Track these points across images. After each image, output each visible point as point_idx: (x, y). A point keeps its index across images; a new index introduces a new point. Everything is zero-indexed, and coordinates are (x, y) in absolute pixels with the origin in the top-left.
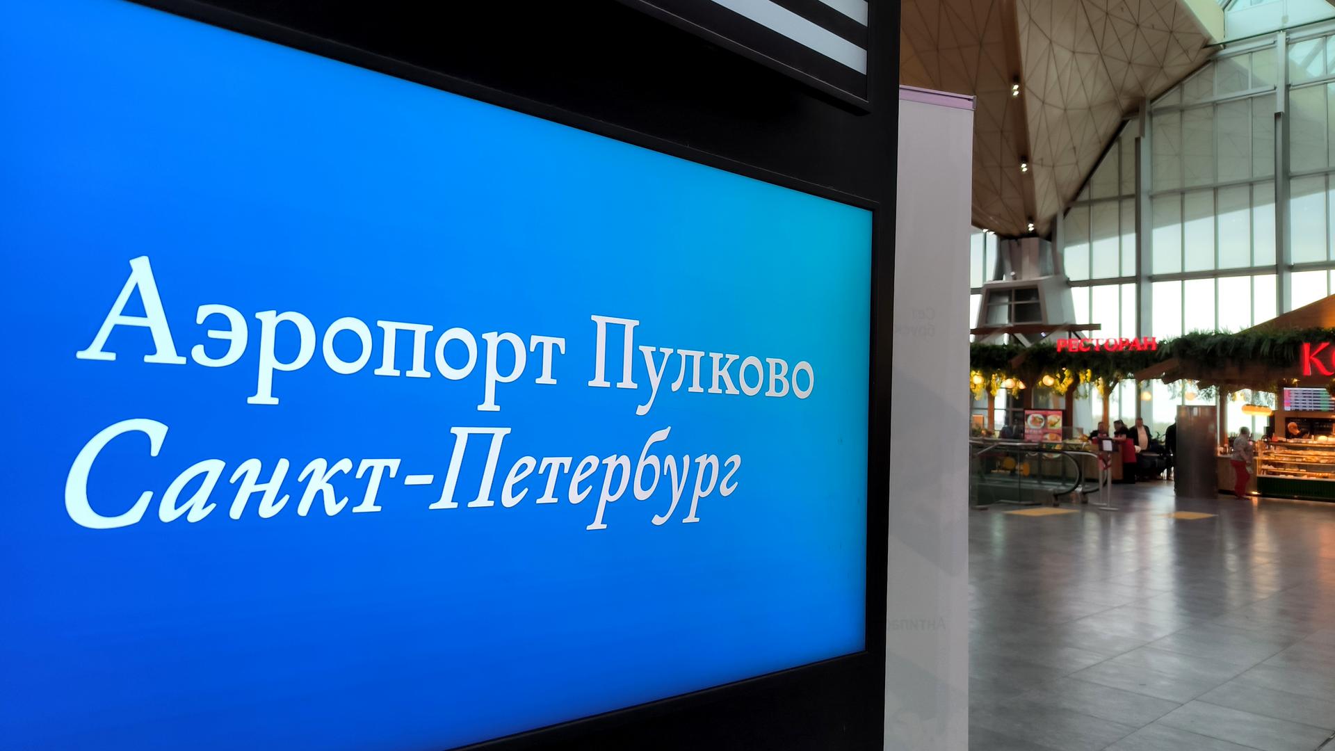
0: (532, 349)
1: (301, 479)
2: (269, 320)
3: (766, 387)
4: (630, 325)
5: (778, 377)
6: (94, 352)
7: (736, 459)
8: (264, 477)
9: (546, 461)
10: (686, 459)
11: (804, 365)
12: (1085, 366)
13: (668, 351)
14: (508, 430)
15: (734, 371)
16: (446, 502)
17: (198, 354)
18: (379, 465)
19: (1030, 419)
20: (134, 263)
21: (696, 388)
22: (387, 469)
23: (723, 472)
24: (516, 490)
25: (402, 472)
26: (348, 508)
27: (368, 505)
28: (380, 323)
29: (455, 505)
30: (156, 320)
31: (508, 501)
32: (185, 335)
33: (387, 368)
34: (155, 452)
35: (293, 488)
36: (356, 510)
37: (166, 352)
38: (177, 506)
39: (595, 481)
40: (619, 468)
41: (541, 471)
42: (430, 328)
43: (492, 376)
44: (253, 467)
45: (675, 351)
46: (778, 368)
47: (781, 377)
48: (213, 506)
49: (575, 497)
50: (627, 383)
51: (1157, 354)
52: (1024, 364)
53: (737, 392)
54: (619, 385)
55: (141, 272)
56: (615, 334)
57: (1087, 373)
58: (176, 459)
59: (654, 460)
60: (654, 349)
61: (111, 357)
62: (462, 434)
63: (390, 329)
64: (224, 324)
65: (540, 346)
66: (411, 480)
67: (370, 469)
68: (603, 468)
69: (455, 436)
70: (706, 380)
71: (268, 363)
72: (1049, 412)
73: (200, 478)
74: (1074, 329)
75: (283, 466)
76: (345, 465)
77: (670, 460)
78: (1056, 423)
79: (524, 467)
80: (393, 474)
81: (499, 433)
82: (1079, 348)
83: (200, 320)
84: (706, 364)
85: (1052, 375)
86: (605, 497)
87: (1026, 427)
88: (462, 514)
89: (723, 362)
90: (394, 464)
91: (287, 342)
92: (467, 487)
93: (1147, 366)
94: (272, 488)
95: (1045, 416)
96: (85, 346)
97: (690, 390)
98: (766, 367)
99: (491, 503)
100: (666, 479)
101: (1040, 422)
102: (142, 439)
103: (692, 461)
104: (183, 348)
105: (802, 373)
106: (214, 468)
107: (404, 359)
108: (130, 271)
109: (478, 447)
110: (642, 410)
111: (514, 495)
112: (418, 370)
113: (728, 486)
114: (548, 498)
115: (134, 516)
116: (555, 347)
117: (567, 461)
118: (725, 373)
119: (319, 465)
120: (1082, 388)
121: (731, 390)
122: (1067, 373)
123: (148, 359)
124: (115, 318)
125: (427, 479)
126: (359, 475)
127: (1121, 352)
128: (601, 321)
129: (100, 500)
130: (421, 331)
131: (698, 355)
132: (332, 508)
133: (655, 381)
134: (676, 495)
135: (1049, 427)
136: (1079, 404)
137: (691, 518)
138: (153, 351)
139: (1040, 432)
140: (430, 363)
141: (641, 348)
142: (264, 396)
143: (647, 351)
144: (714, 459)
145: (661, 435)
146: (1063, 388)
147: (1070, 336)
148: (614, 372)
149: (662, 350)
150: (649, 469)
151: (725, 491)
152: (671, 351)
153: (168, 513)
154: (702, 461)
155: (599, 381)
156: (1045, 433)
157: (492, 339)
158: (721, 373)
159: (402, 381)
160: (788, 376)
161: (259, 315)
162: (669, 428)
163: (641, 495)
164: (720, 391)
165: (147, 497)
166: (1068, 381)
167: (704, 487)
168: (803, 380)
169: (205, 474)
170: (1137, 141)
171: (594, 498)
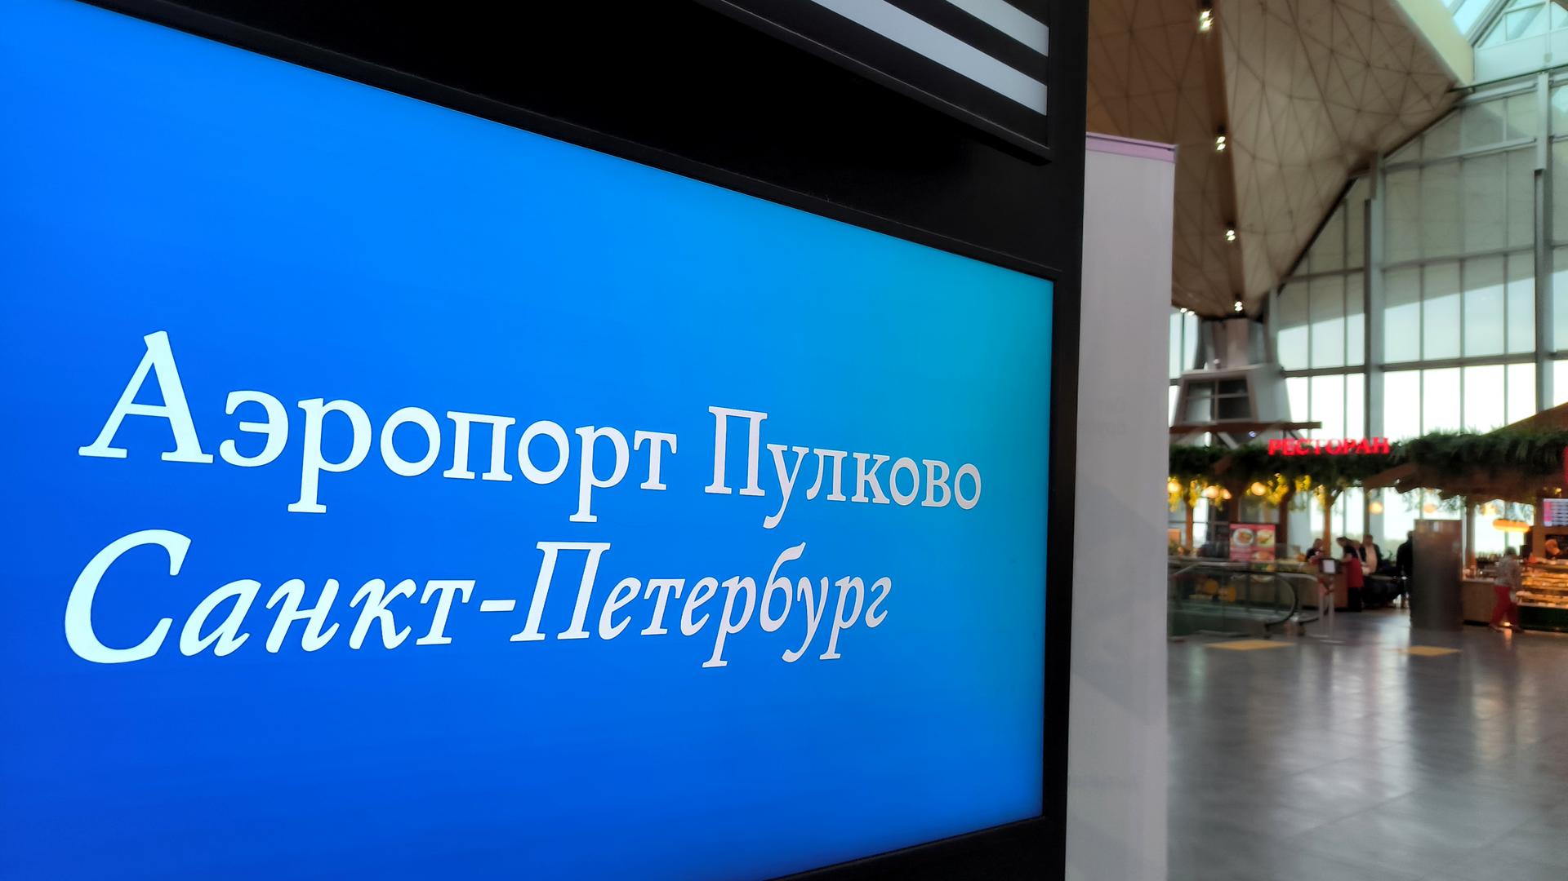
0: (637, 447)
1: (353, 604)
2: (315, 410)
3: (922, 494)
4: (756, 418)
5: (937, 482)
6: (101, 448)
7: (886, 583)
8: (308, 602)
9: (653, 584)
10: (825, 582)
11: (969, 469)
12: (1302, 472)
13: (802, 451)
14: (607, 546)
15: (883, 476)
16: (531, 632)
17: (228, 450)
18: (448, 587)
19: (1236, 534)
20: (148, 339)
21: (837, 495)
22: (458, 593)
23: (869, 598)
24: (616, 619)
25: (478, 596)
26: (411, 639)
27: (436, 636)
28: (451, 415)
29: (542, 637)
30: (176, 409)
31: (607, 632)
32: (213, 428)
33: (460, 470)
34: (175, 570)
35: (344, 615)
36: (420, 642)
37: (188, 449)
38: (202, 637)
39: (713, 608)
40: (742, 594)
41: (647, 596)
42: (512, 421)
43: (588, 479)
44: (294, 589)
45: (811, 451)
46: (938, 473)
47: (941, 482)
48: (246, 636)
49: (688, 628)
50: (752, 489)
51: (1390, 458)
52: (1229, 470)
53: (887, 501)
54: (743, 492)
55: (158, 349)
56: (738, 429)
57: (1304, 480)
59: (785, 583)
60: (785, 448)
61: (121, 453)
62: (550, 550)
63: (462, 421)
64: (260, 414)
65: (646, 443)
66: (488, 606)
67: (438, 593)
68: (722, 593)
69: (542, 553)
70: (849, 487)
71: (313, 461)
72: (1260, 527)
73: (231, 602)
74: (1290, 427)
75: (331, 588)
76: (407, 587)
77: (805, 584)
78: (1267, 540)
79: (627, 590)
80: (466, 599)
81: (596, 550)
82: (1295, 451)
83: (230, 409)
84: (849, 466)
85: (1263, 481)
86: (725, 627)
87: (1232, 543)
88: (551, 648)
89: (870, 464)
90: (467, 587)
91: (337, 436)
92: (558, 613)
93: (1377, 472)
94: (318, 615)
95: (1255, 532)
96: (89, 441)
97: (830, 497)
98: (923, 470)
99: (586, 635)
100: (799, 607)
101: (1249, 539)
102: (160, 554)
103: (832, 586)
104: (208, 443)
105: (967, 478)
106: (247, 589)
107: (480, 457)
108: (144, 349)
109: (571, 566)
110: (771, 523)
111: (614, 624)
112: (497, 472)
113: (876, 615)
114: (655, 628)
115: (149, 647)
116: (665, 445)
117: (679, 584)
118: (872, 478)
119: (375, 587)
120: (1300, 497)
121: (880, 498)
122: (1280, 479)
124: (125, 406)
125: (508, 605)
126: (425, 599)
127: (1346, 456)
128: (721, 414)
129: (107, 629)
130: (501, 425)
131: (839, 456)
132: (392, 639)
133: (787, 487)
134: (812, 625)
135: (1259, 545)
136: (1294, 517)
137: (831, 654)
138: (173, 447)
139: (1249, 550)
140: (511, 464)
141: (769, 446)
142: (308, 502)
143: (777, 450)
144: (858, 583)
145: (793, 553)
146: (1276, 497)
147: (1285, 436)
148: (736, 475)
149: (795, 449)
150: (779, 594)
151: (872, 622)
152: (807, 450)
153: (190, 645)
154: (844, 584)
155: (718, 486)
156: (1254, 552)
157: (588, 435)
158: (867, 478)
159: (478, 485)
160: (950, 482)
161: (302, 404)
162: (804, 544)
163: (769, 625)
164: (866, 500)
165: (165, 624)
166: (1282, 490)
167: (846, 616)
168: (967, 485)
169: (236, 597)
170: (1367, 204)
171: (711, 630)
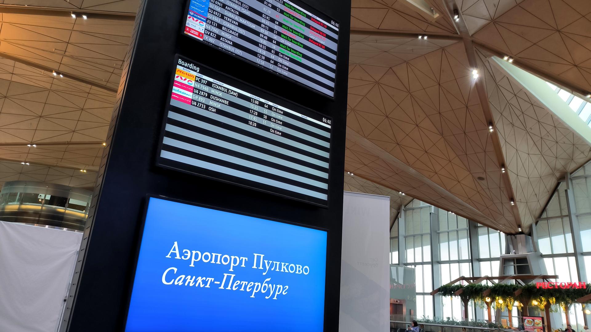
0: (241, 260)
1: (197, 280)
2: (194, 252)
3: (296, 271)
4: (262, 256)
5: (299, 269)
6: (168, 256)
7: (287, 287)
8: (191, 279)
9: (242, 282)
10: (274, 285)
11: (307, 267)
12: (552, 295)
13: (271, 262)
14: (235, 275)
15: (287, 267)
16: (222, 287)
17: (183, 257)
18: (210, 279)
19: (526, 321)
21: (277, 270)
22: (211, 280)
23: (283, 289)
24: (236, 287)
25: (214, 281)
26: (204, 286)
27: (208, 286)
28: (212, 254)
29: (223, 288)
30: (177, 252)
32: (181, 254)
33: (213, 262)
34: (175, 273)
35: (195, 281)
36: (206, 287)
37: (178, 257)
38: (177, 282)
39: (253, 287)
40: (258, 286)
41: (241, 284)
42: (221, 255)
43: (232, 264)
44: (189, 277)
45: (273, 262)
46: (299, 267)
48: (183, 283)
49: (248, 290)
50: (261, 268)
51: (587, 290)
52: (521, 294)
53: (288, 272)
54: (259, 268)
55: (176, 244)
56: (259, 258)
57: (553, 299)
58: (179, 274)
59: (266, 285)
60: (268, 261)
61: (170, 257)
62: (226, 275)
63: (214, 254)
64: (187, 252)
66: (216, 282)
67: (208, 280)
68: (254, 285)
69: (224, 275)
70: (280, 268)
71: (193, 259)
72: (535, 318)
73: (181, 278)
74: (545, 277)
75: (194, 277)
76: (204, 278)
77: (270, 285)
78: (539, 324)
79: (238, 283)
80: (212, 281)
81: (233, 276)
82: (547, 287)
83: (183, 252)
84: (280, 265)
86: (255, 291)
87: (525, 325)
88: (225, 290)
90: (213, 279)
91: (197, 256)
92: (226, 285)
93: (582, 296)
94: (192, 281)
95: (533, 320)
96: (167, 255)
97: (276, 270)
98: (296, 267)
99: (231, 289)
100: (269, 289)
101: (532, 323)
102: (173, 270)
103: (276, 286)
104: (181, 257)
105: (306, 269)
106: (183, 276)
107: (216, 260)
108: (174, 243)
109: (229, 278)
110: (264, 274)
111: (235, 288)
112: (218, 262)
114: (242, 289)
115: (171, 283)
116: (245, 259)
117: (247, 283)
118: (285, 267)
119: (200, 278)
120: (553, 307)
121: (286, 271)
122: (543, 299)
123: (175, 258)
124: (171, 251)
125: (219, 283)
126: (207, 280)
127: (569, 289)
128: (256, 255)
129: (168, 280)
130: (219, 255)
131: (278, 263)
132: (202, 286)
133: (268, 268)
134: (272, 293)
135: (536, 326)
137: (275, 298)
138: (176, 257)
139: (532, 328)
140: (221, 261)
141: (265, 261)
142: (192, 265)
143: (266, 261)
144: (281, 286)
145: (268, 279)
146: (542, 306)
147: (544, 281)
148: (258, 265)
149: (269, 261)
150: (265, 287)
151: (284, 293)
152: (272, 262)
153: (176, 283)
154: (278, 286)
155: (255, 267)
157: (233, 257)
158: (284, 267)
159: (215, 264)
160: (302, 269)
161: (192, 251)
162: (270, 278)
163: (263, 292)
164: (284, 271)
165: (173, 280)
166: (544, 303)
167: (279, 292)
168: (306, 270)
169: (182, 277)
170: (566, 191)
171: (252, 291)
